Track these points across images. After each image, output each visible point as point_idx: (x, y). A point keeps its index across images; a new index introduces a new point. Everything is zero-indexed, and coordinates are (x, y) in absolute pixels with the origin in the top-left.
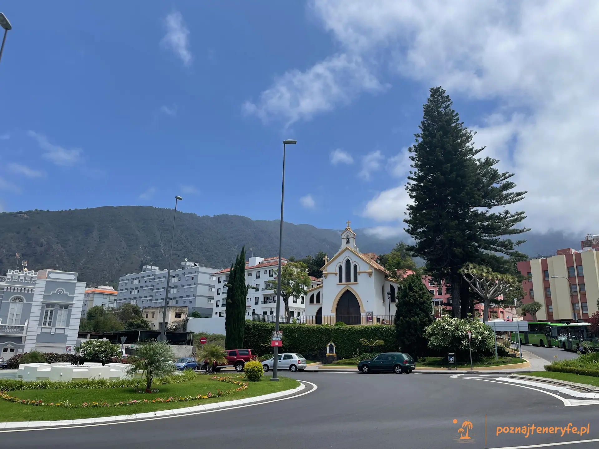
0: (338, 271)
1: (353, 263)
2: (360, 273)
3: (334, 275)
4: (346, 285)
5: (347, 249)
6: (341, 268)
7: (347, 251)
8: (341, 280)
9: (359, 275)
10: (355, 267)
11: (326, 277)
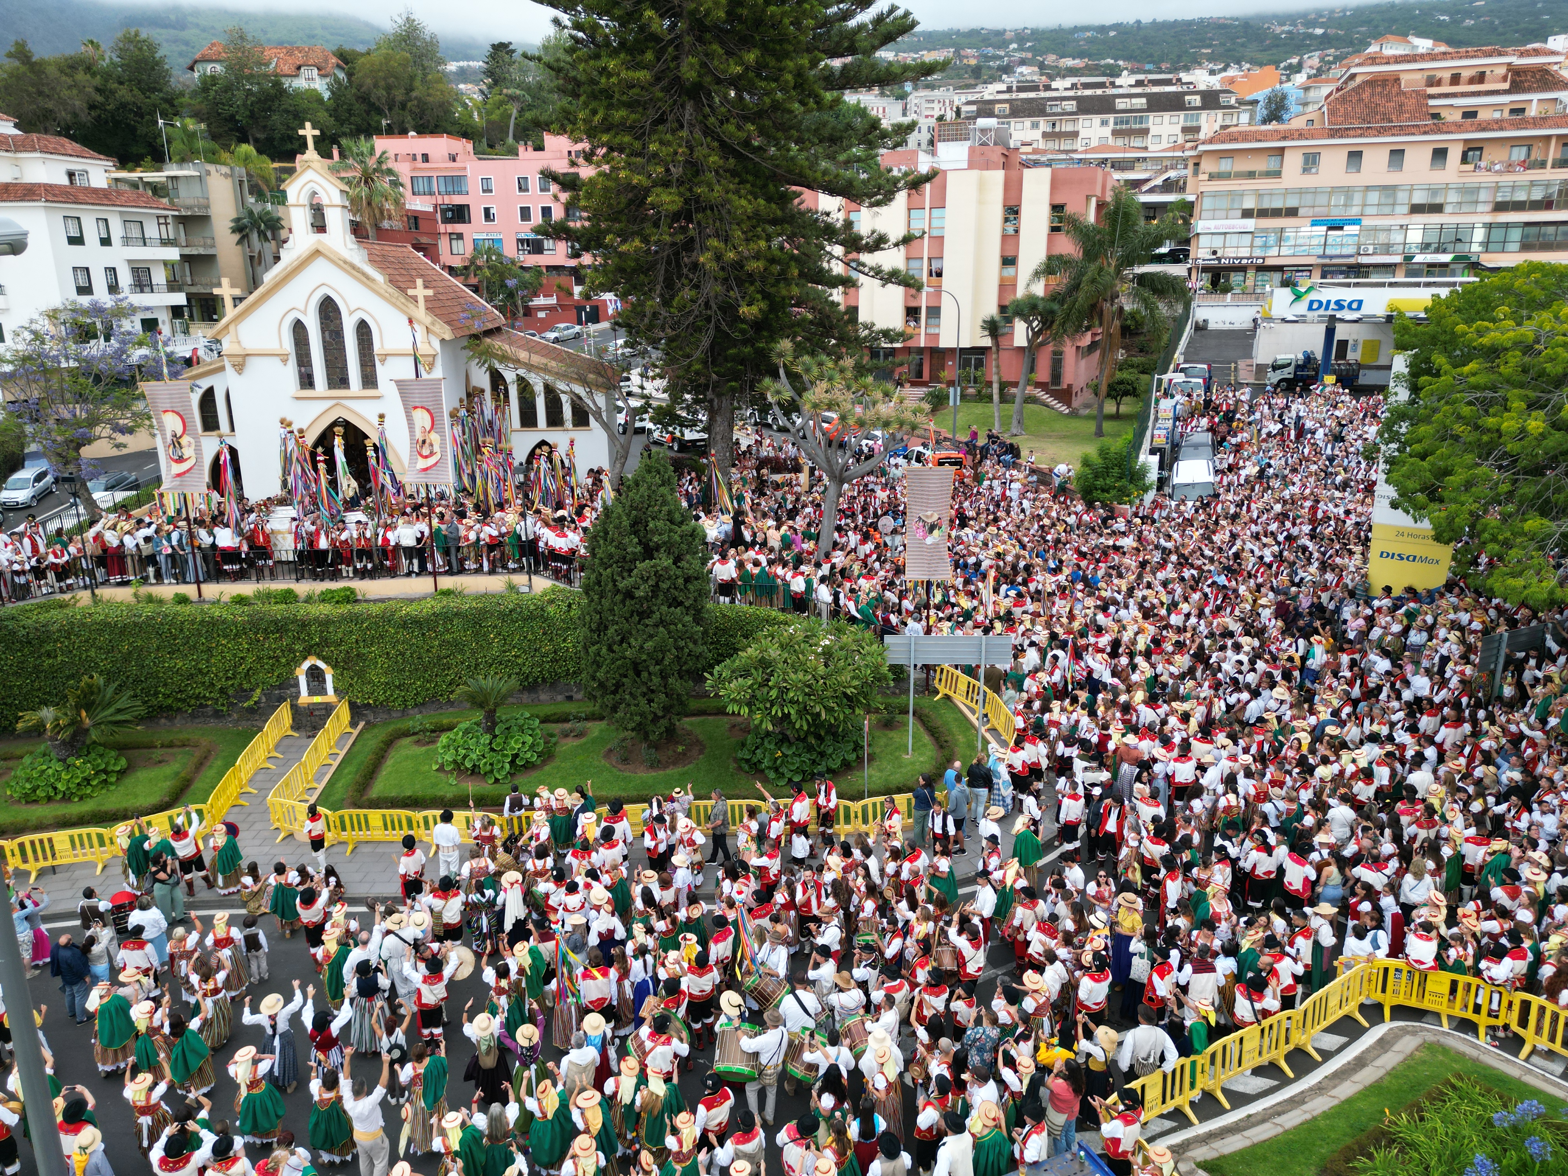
0: (288, 345)
1: (351, 313)
2: (385, 357)
3: (277, 361)
4: (331, 403)
5: (317, 253)
6: (299, 328)
7: (320, 262)
8: (307, 381)
9: (383, 361)
10: (363, 329)
11: (240, 367)
